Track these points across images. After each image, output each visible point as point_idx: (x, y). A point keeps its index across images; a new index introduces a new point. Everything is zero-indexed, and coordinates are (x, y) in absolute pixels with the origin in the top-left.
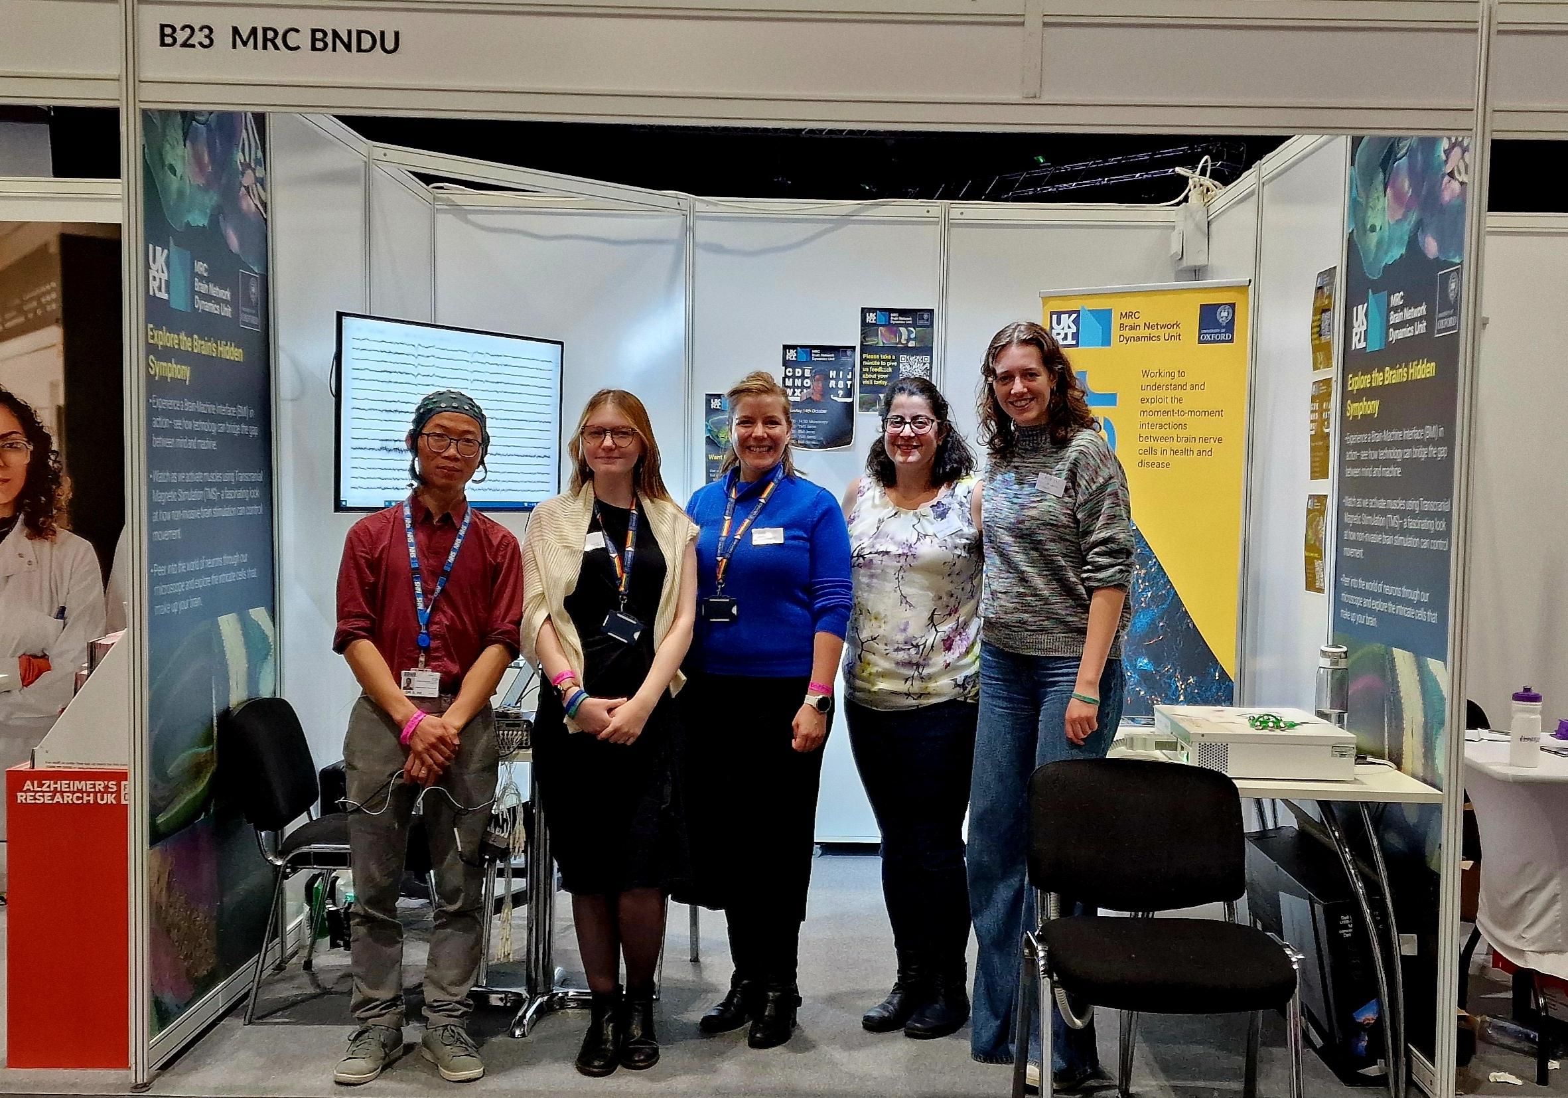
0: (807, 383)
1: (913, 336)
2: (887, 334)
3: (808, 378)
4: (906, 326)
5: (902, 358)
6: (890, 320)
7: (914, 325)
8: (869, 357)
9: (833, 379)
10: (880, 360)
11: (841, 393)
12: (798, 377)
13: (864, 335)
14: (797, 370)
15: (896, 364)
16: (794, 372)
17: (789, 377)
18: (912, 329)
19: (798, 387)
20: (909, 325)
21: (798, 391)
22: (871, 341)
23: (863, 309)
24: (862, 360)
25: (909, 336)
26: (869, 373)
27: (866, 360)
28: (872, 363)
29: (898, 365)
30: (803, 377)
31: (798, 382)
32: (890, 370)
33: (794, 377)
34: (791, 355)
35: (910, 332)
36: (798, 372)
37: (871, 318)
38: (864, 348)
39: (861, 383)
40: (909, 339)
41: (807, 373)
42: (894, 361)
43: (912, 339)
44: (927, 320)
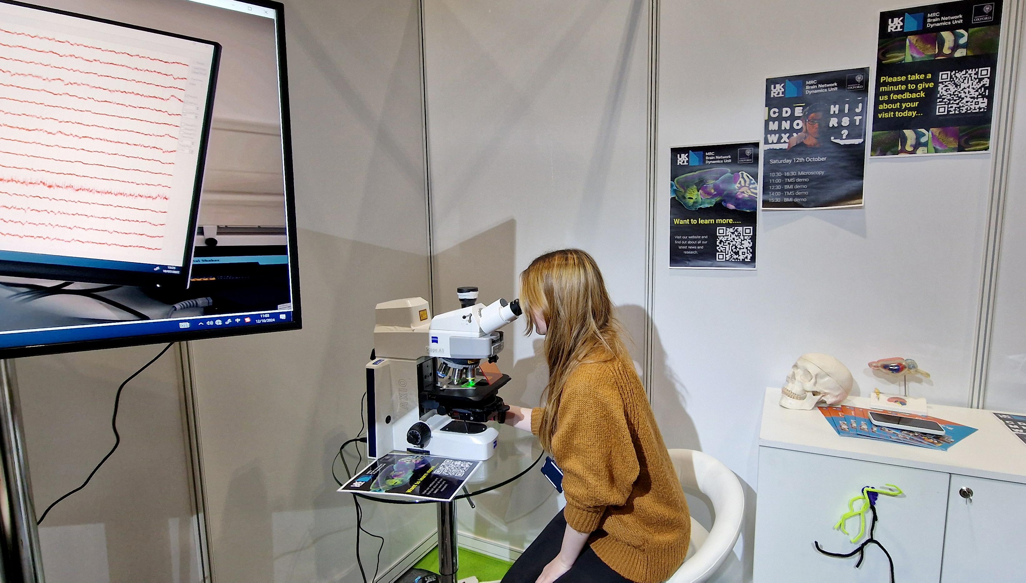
0: (799, 124)
1: (963, 41)
2: (920, 45)
3: (799, 118)
4: (952, 28)
5: (944, 76)
6: (925, 22)
7: (966, 26)
8: (890, 80)
9: (834, 115)
10: (906, 83)
11: (845, 132)
12: (786, 119)
13: (883, 51)
14: (785, 109)
15: (931, 85)
16: (780, 113)
17: (774, 120)
18: (962, 31)
19: (785, 131)
20: (959, 26)
21: (785, 137)
22: (895, 58)
23: (882, 14)
24: (878, 84)
25: (956, 41)
26: (889, 102)
27: (885, 84)
28: (894, 88)
29: (936, 86)
30: (792, 118)
31: (786, 125)
32: (922, 94)
33: (780, 119)
34: (777, 91)
35: (957, 37)
36: (786, 112)
37: (895, 25)
38: (882, 69)
39: (876, 119)
40: (956, 47)
41: (798, 111)
42: (927, 81)
43: (963, 46)
44: (990, 14)
